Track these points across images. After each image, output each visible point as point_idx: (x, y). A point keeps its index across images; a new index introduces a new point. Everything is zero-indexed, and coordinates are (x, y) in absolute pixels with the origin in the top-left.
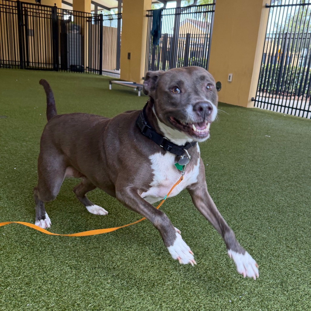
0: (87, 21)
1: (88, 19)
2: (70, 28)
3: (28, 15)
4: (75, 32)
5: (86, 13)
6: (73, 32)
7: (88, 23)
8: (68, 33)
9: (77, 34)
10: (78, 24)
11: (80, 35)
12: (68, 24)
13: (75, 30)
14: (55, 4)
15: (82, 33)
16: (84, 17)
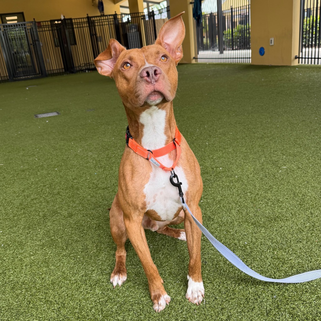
0: (142, 19)
1: (142, 17)
2: (129, 29)
3: (96, 26)
4: (134, 31)
5: (141, 13)
6: (132, 31)
7: (143, 20)
8: (128, 33)
9: (135, 32)
10: (135, 24)
11: (138, 33)
12: (127, 26)
13: (134, 29)
14: (115, 12)
15: (139, 30)
16: (139, 17)
